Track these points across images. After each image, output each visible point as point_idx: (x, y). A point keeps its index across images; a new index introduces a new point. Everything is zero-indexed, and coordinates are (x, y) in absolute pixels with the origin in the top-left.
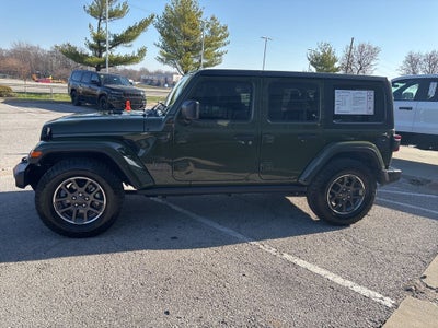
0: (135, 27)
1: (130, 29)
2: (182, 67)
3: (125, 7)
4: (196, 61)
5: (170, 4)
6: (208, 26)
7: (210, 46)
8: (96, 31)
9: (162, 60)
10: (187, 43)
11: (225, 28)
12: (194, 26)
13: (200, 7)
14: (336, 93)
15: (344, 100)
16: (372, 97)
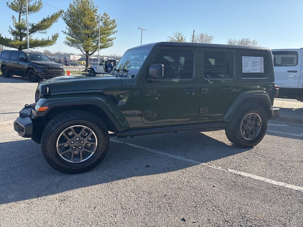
0: (48, 19)
1: (44, 20)
2: (84, 48)
3: (40, 4)
4: (94, 44)
5: (72, 3)
6: (101, 20)
7: (104, 34)
8: (17, 21)
9: (69, 44)
10: (87, 31)
11: (114, 21)
12: (92, 19)
13: (96, 6)
14: (243, 59)
15: (247, 63)
16: (262, 61)
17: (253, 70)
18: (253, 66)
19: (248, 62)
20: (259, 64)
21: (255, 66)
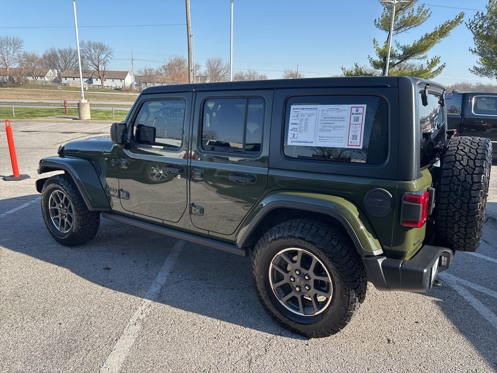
14: (292, 110)
15: (303, 123)
16: (361, 116)
17: (322, 139)
18: (322, 130)
19: (306, 119)
20: (346, 123)
21: (330, 131)
